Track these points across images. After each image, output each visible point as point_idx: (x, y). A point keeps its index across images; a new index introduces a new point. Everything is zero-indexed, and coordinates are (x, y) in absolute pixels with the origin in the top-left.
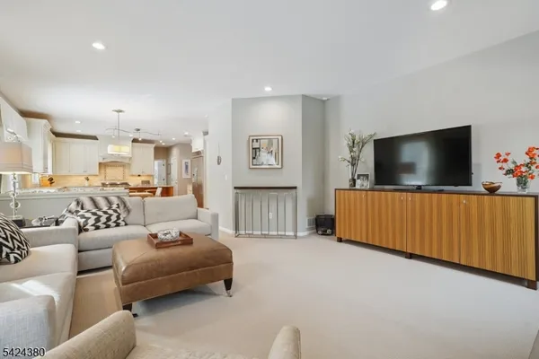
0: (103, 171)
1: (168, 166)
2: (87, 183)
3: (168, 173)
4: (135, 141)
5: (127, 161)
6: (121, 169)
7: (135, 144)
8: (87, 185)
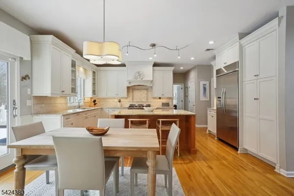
0: (131, 94)
1: (186, 89)
2: (119, 105)
3: (186, 96)
4: (155, 65)
5: (149, 85)
6: (145, 92)
7: (156, 68)
8: (119, 106)
